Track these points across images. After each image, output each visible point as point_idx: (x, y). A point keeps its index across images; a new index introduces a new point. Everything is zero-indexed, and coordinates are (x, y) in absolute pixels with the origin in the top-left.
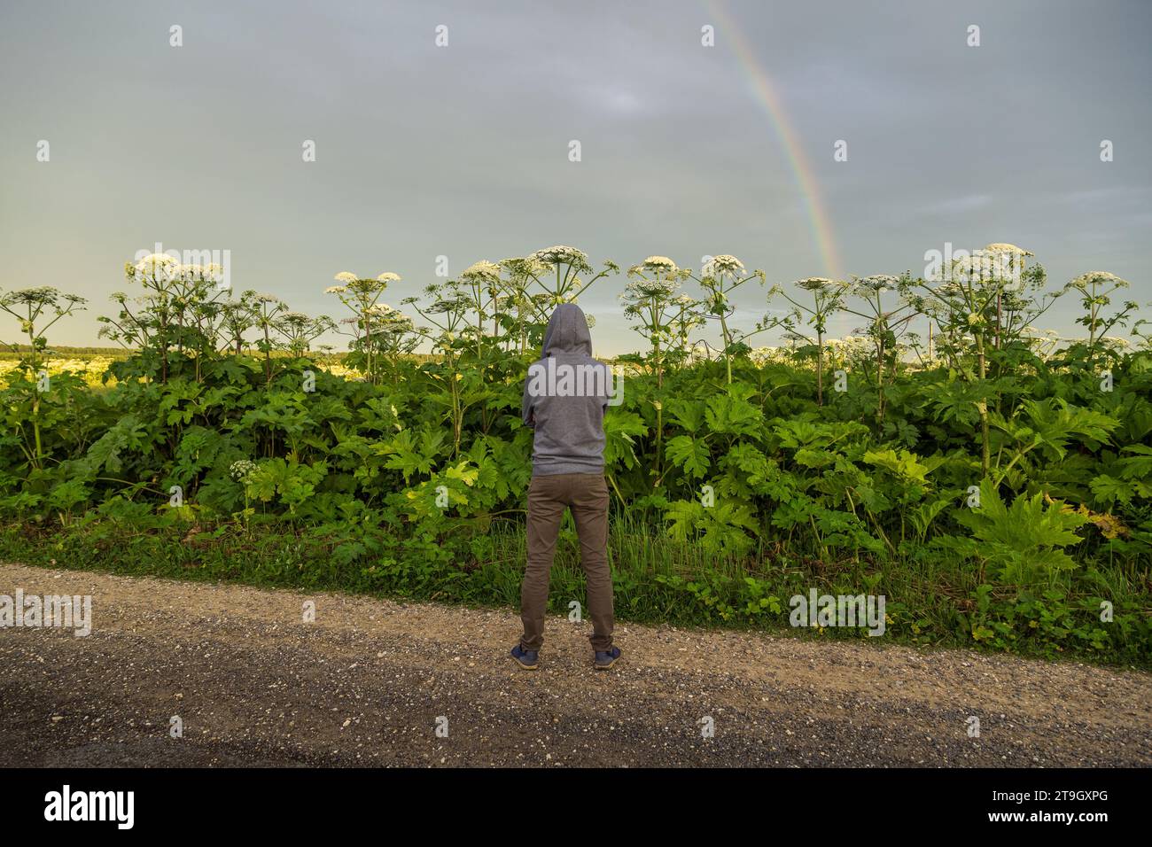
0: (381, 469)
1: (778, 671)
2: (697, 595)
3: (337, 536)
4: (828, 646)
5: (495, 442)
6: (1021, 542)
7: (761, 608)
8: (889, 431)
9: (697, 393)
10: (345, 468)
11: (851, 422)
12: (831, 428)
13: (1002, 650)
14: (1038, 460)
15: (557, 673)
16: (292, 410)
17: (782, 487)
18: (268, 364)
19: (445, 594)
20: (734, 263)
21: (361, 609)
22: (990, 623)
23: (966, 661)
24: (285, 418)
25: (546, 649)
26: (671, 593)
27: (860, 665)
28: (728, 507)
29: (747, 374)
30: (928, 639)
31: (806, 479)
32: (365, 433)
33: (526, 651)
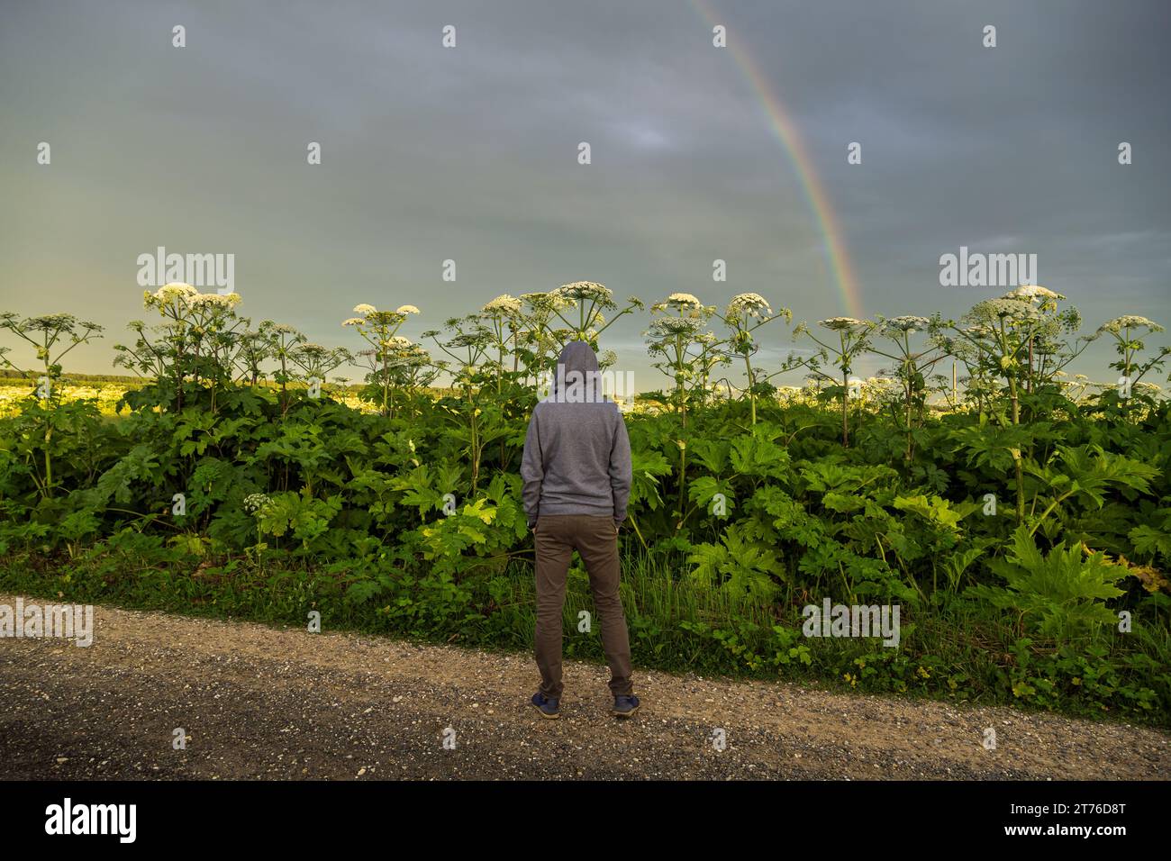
0: (397, 506)
1: (810, 726)
2: (723, 643)
3: (351, 573)
4: (861, 700)
5: (511, 479)
6: (1059, 594)
7: (790, 658)
8: (918, 475)
9: (720, 433)
10: (359, 504)
11: (880, 466)
12: (859, 472)
13: (1044, 708)
14: (1073, 508)
16: (308, 443)
17: (809, 532)
18: (284, 395)
19: (462, 637)
20: (760, 302)
21: (376, 651)
22: (1031, 679)
23: (1007, 719)
24: (300, 451)
25: (567, 696)
26: (696, 640)
27: (896, 720)
28: (754, 551)
29: (772, 415)
30: (966, 695)
31: (834, 523)
32: (380, 468)
33: (546, 700)
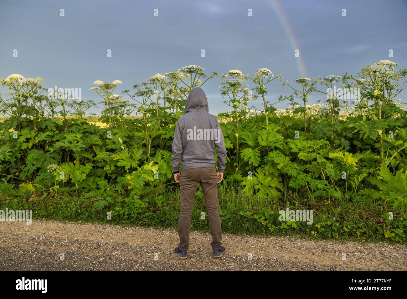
0: (116, 166)
1: (298, 256)
2: (258, 220)
3: (95, 197)
4: (319, 243)
5: (165, 153)
6: (401, 192)
7: (288, 226)
8: (337, 143)
9: (253, 129)
10: (100, 166)
11: (322, 140)
12: (313, 143)
13: (399, 242)
14: (403, 154)
15: (196, 261)
16: (76, 141)
17: (293, 169)
18: (65, 121)
19: (144, 223)
20: (269, 72)
21: (106, 231)
22: (393, 229)
23: (383, 248)
24: (72, 145)
25: (191, 249)
26: (246, 219)
27: (335, 252)
28: (269, 179)
29: (275, 121)
30: (365, 238)
31: (303, 165)
32: (108, 151)
33: (181, 250)
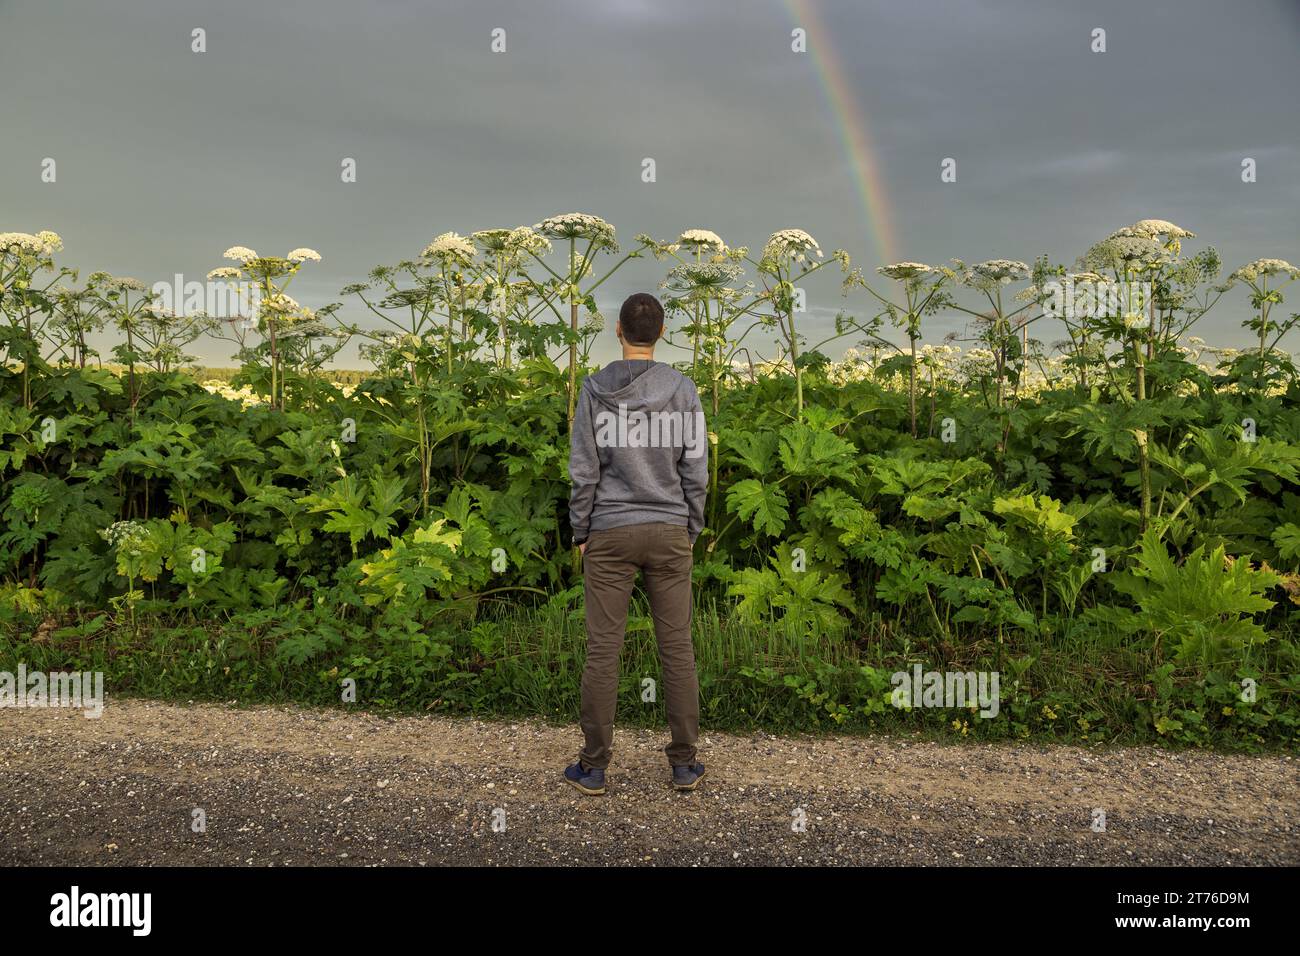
0: (318, 535)
1: (923, 783)
2: (798, 691)
3: (280, 626)
4: (977, 750)
5: (481, 492)
6: (1199, 610)
7: (885, 705)
8: (1014, 471)
9: (758, 422)
11: (970, 459)
12: (946, 468)
13: (1193, 745)
14: (1205, 506)
15: (634, 798)
16: (179, 449)
17: (888, 548)
18: (131, 379)
19: (446, 703)
20: (807, 241)
21: (331, 727)
22: (1177, 711)
23: (1151, 760)
24: (169, 461)
26: (761, 690)
27: (1023, 770)
28: (815, 576)
29: (824, 397)
30: (1101, 736)
31: (917, 536)
32: (284, 481)
